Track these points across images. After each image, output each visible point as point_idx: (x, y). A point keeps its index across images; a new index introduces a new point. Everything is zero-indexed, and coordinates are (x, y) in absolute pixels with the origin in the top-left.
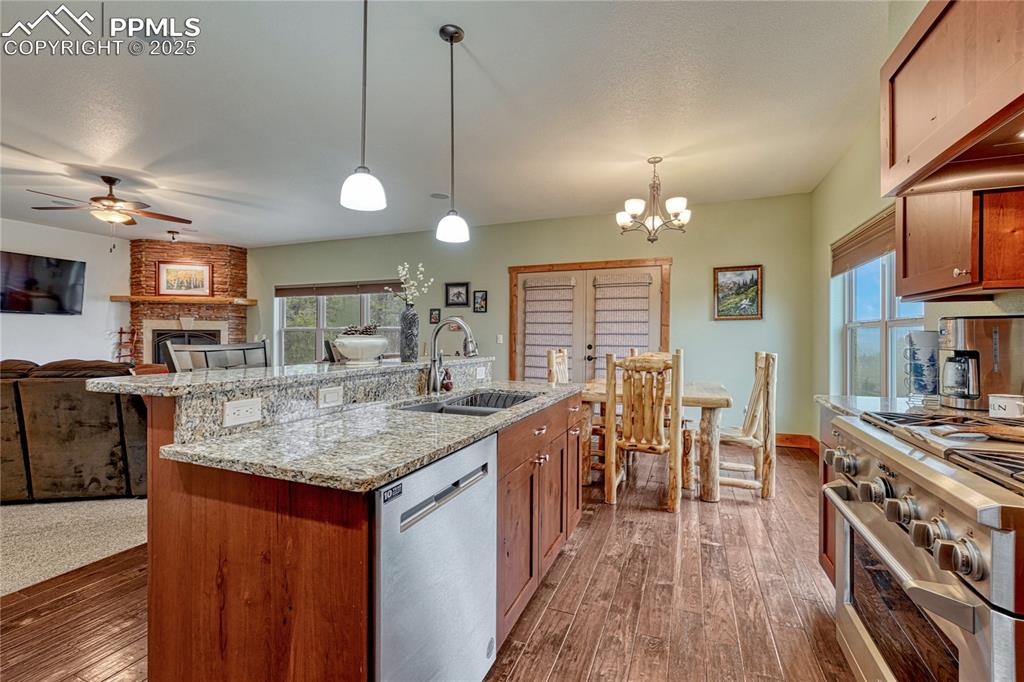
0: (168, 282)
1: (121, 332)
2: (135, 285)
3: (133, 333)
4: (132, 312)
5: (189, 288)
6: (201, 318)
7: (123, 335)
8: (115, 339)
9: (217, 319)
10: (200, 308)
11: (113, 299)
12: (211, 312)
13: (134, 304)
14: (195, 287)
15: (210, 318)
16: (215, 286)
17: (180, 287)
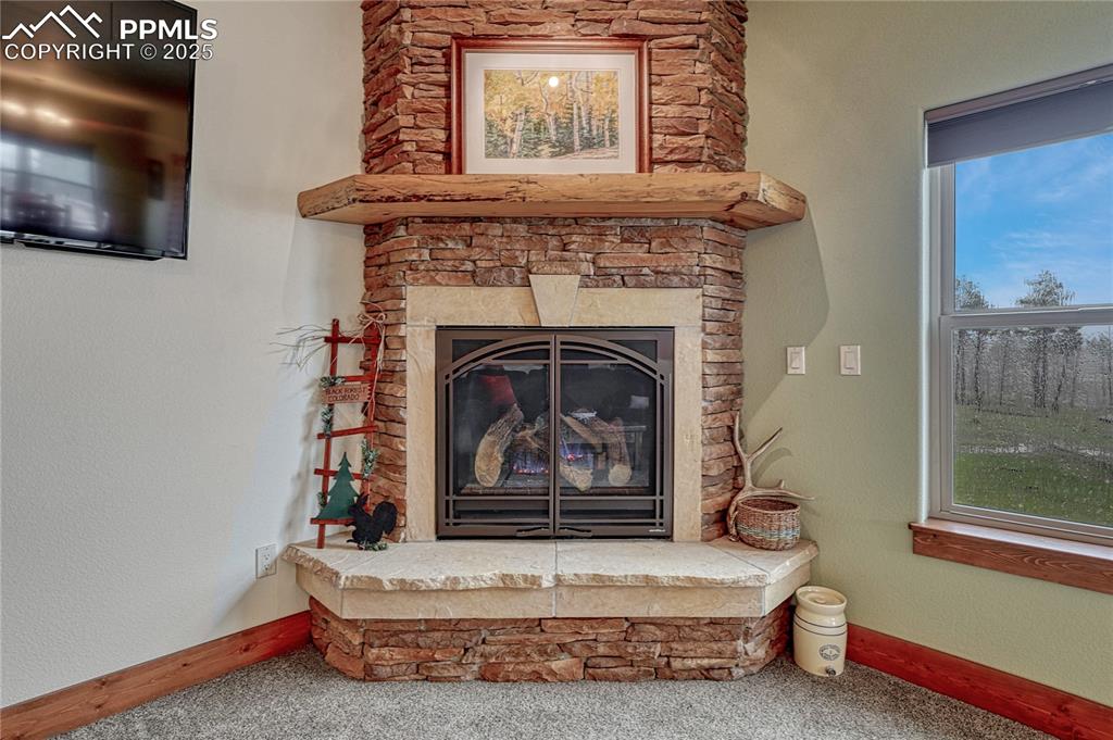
0: (490, 125)
1: (335, 339)
2: (381, 148)
3: (372, 340)
4: (368, 262)
5: (564, 148)
6: (602, 277)
7: (341, 348)
8: (314, 364)
9: (662, 279)
10: (601, 234)
11: (312, 206)
12: (639, 252)
13: (375, 232)
14: (589, 144)
15: (632, 278)
16: (658, 139)
17: (531, 147)
